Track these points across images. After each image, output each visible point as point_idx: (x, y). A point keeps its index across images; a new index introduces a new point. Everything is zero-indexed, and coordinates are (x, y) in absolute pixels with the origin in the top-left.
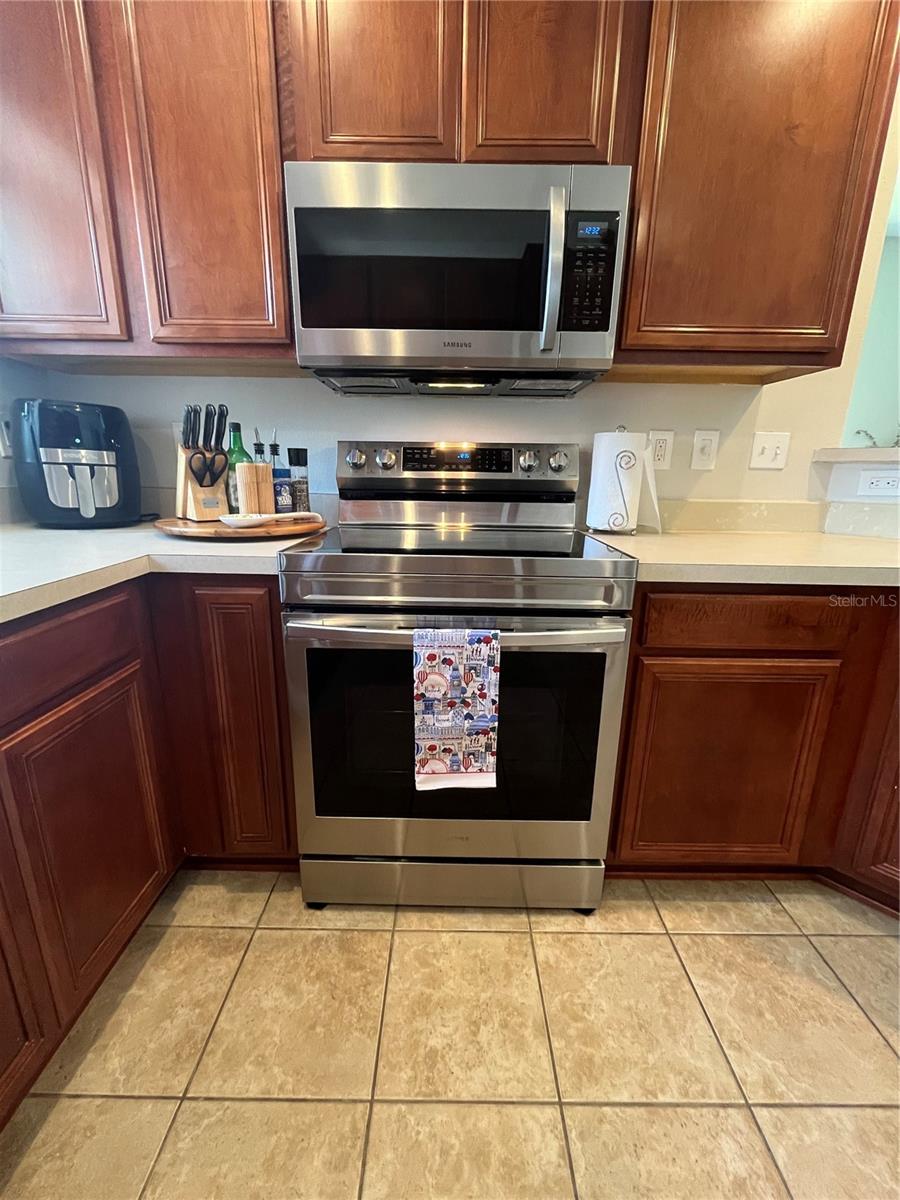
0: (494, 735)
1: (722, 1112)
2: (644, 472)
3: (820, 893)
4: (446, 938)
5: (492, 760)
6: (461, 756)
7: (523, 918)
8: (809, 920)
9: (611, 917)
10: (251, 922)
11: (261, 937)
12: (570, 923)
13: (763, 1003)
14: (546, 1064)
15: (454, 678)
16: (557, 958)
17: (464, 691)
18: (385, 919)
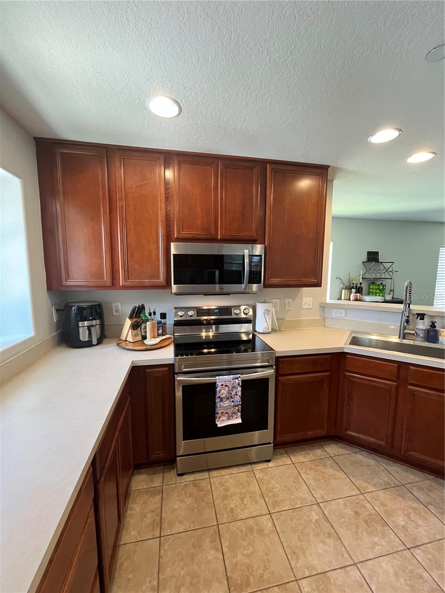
0: (240, 406)
1: (312, 506)
2: (272, 315)
3: (335, 443)
4: (227, 477)
5: (239, 414)
6: (230, 414)
7: (250, 466)
8: (331, 452)
9: (276, 461)
10: (160, 484)
11: (165, 488)
12: (264, 465)
13: (320, 477)
14: (264, 505)
15: (228, 390)
16: (262, 476)
17: (231, 394)
18: (205, 475)
